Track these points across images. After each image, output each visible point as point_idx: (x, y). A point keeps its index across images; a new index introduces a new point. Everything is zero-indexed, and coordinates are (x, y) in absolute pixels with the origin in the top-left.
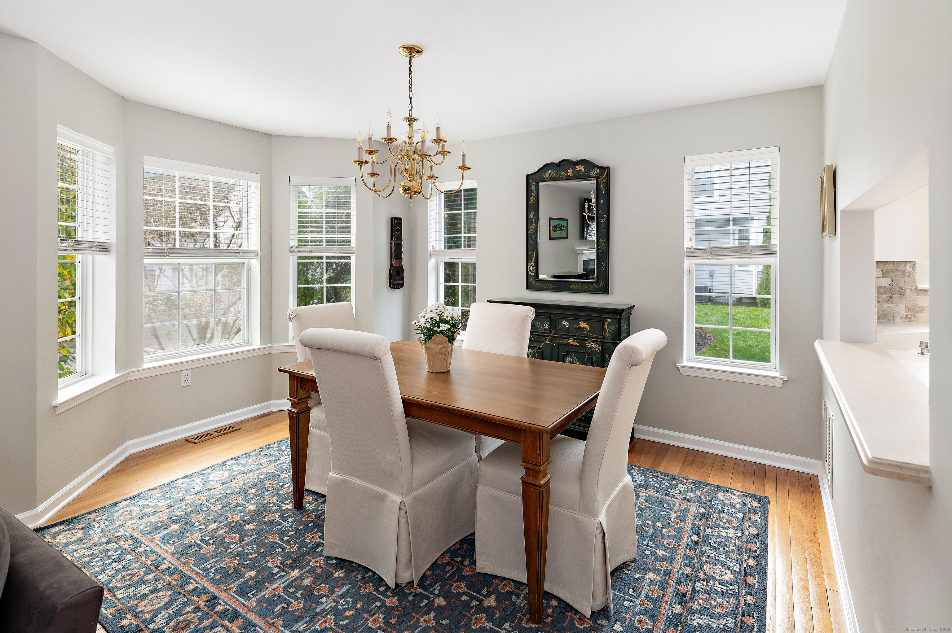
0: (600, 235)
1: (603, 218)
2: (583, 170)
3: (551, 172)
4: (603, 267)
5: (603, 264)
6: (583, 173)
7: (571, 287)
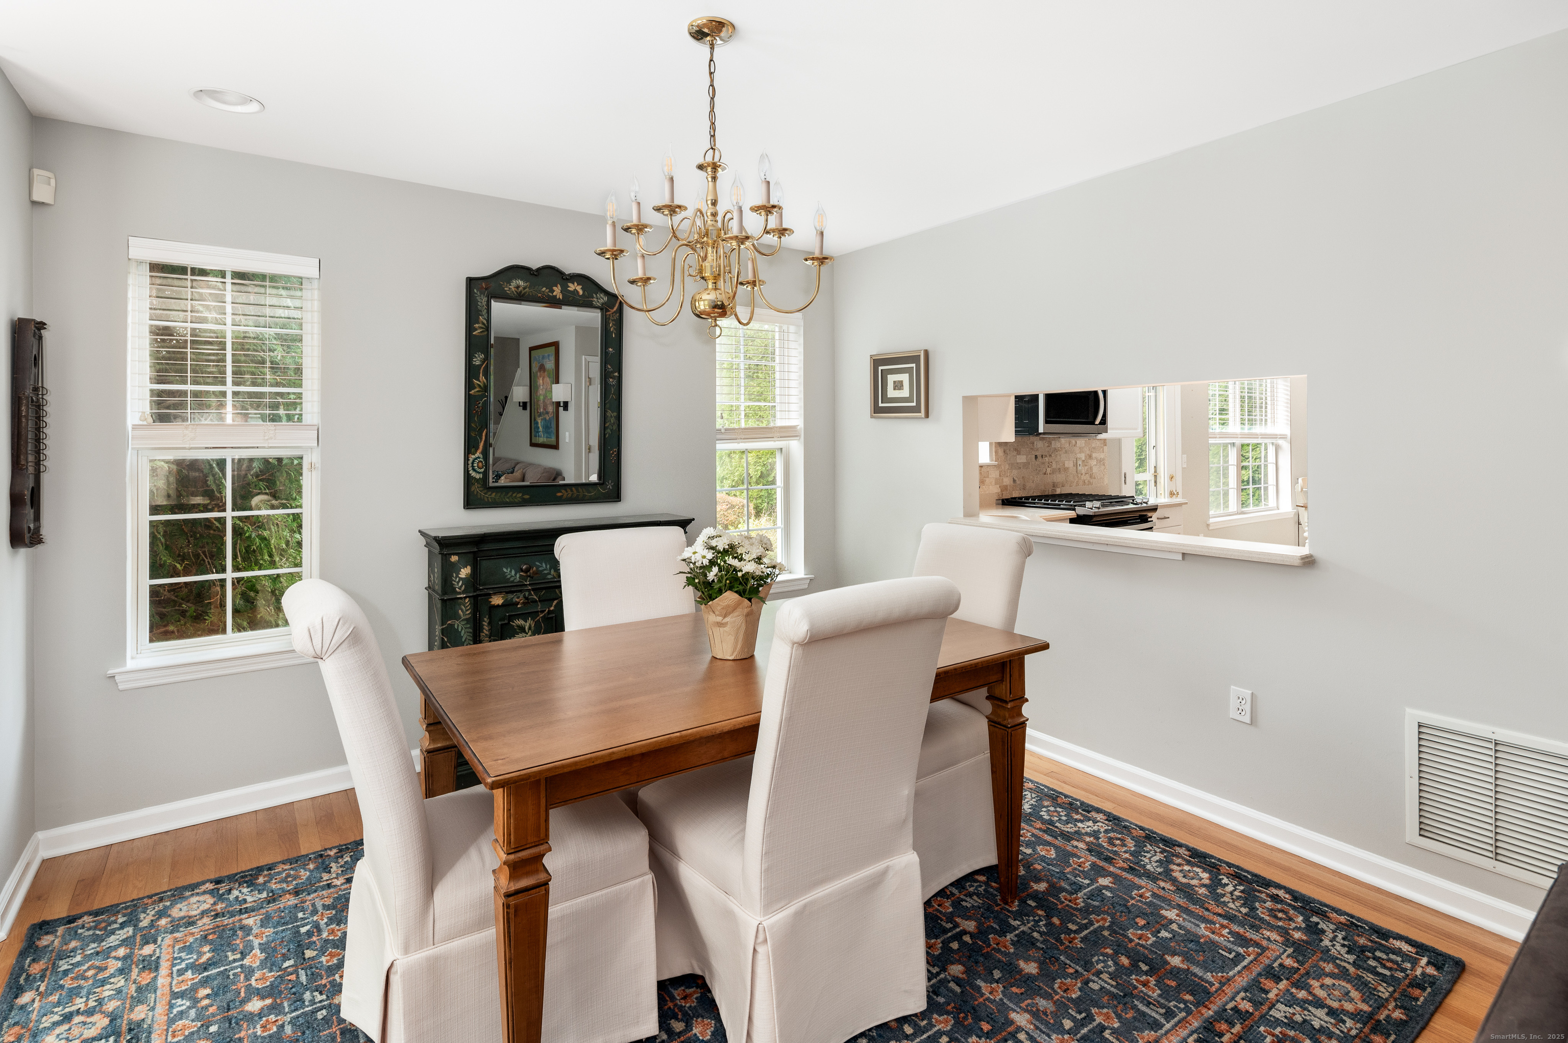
0: (608, 406)
1: (613, 378)
2: (581, 292)
3: (521, 283)
4: (613, 457)
5: (613, 453)
6: (580, 296)
7: (559, 494)
